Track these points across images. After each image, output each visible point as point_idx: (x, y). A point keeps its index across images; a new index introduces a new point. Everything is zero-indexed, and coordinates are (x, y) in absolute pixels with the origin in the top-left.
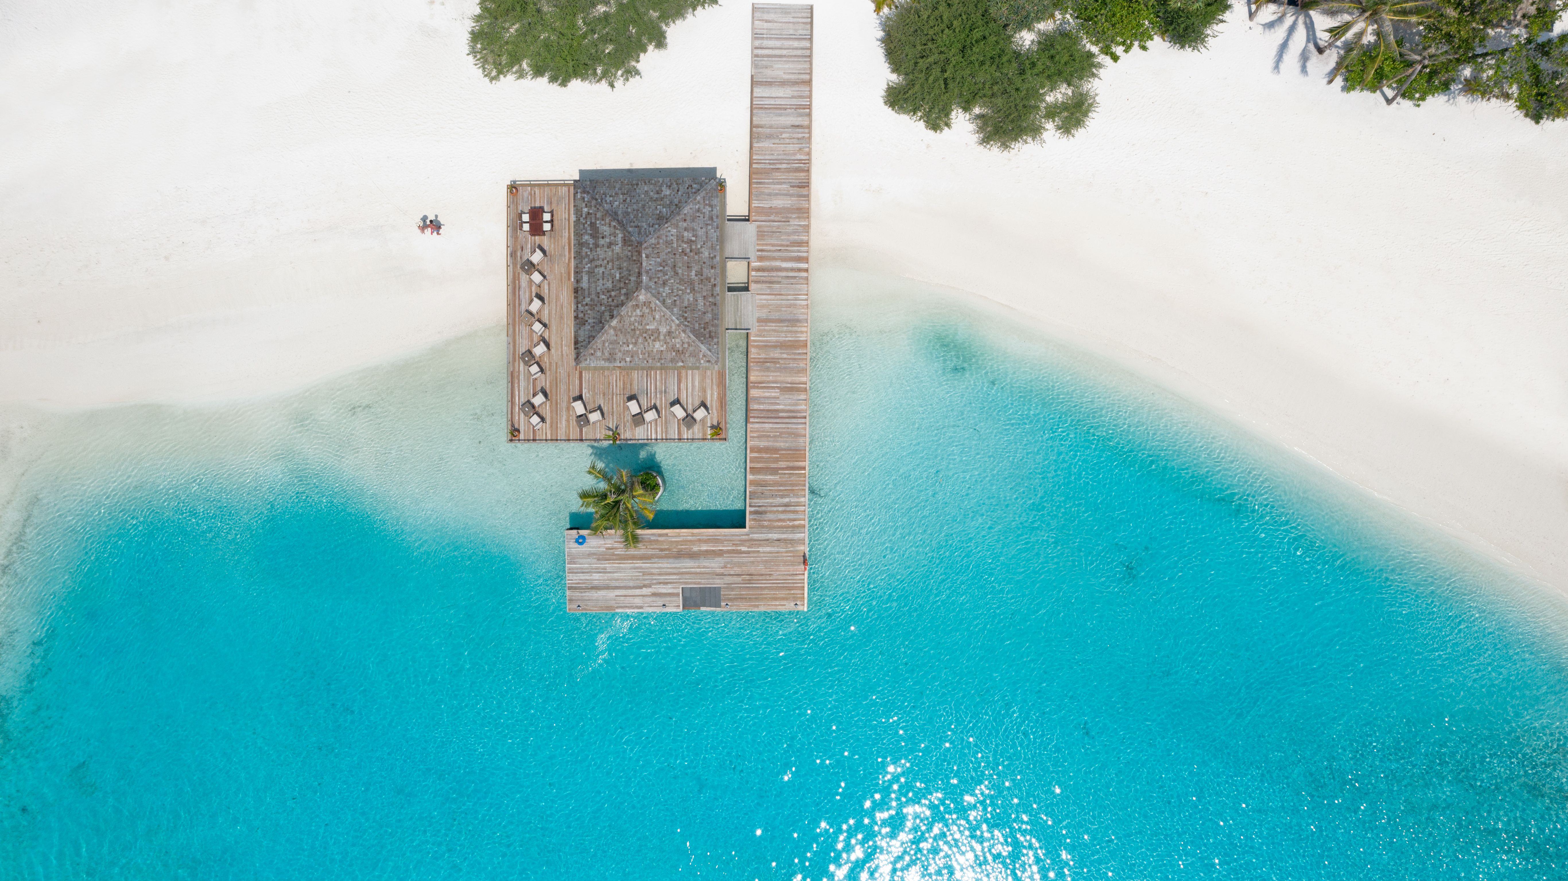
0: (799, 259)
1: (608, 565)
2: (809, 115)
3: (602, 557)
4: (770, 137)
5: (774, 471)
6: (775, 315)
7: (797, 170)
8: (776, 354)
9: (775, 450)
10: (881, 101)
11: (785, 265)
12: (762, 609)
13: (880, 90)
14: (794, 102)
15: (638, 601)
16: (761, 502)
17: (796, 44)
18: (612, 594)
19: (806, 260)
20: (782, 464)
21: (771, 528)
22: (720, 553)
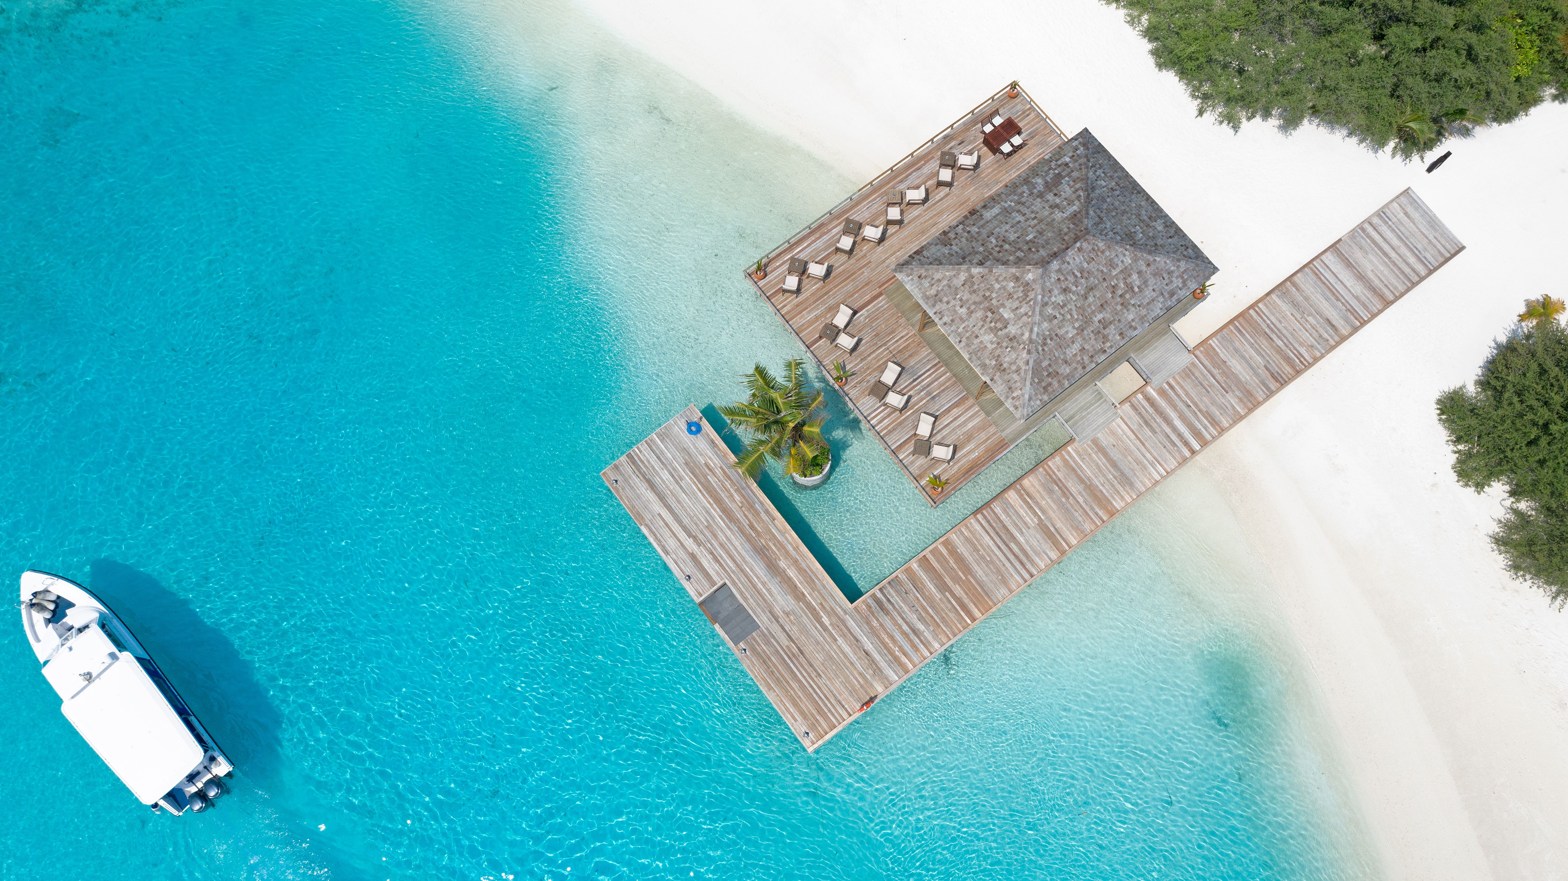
0: (1197, 435)
1: (688, 479)
2: (1356, 330)
3: (692, 466)
4: (1295, 305)
5: (943, 587)
6: (1115, 455)
7: (1288, 360)
8: (1074, 487)
9: (967, 569)
11: (1178, 423)
12: (771, 697)
13: (1450, 384)
14: (1354, 303)
15: (671, 543)
16: (896, 599)
17: (1412, 260)
18: (657, 507)
19: (1204, 443)
20: (958, 590)
21: (874, 633)
22: (799, 597)
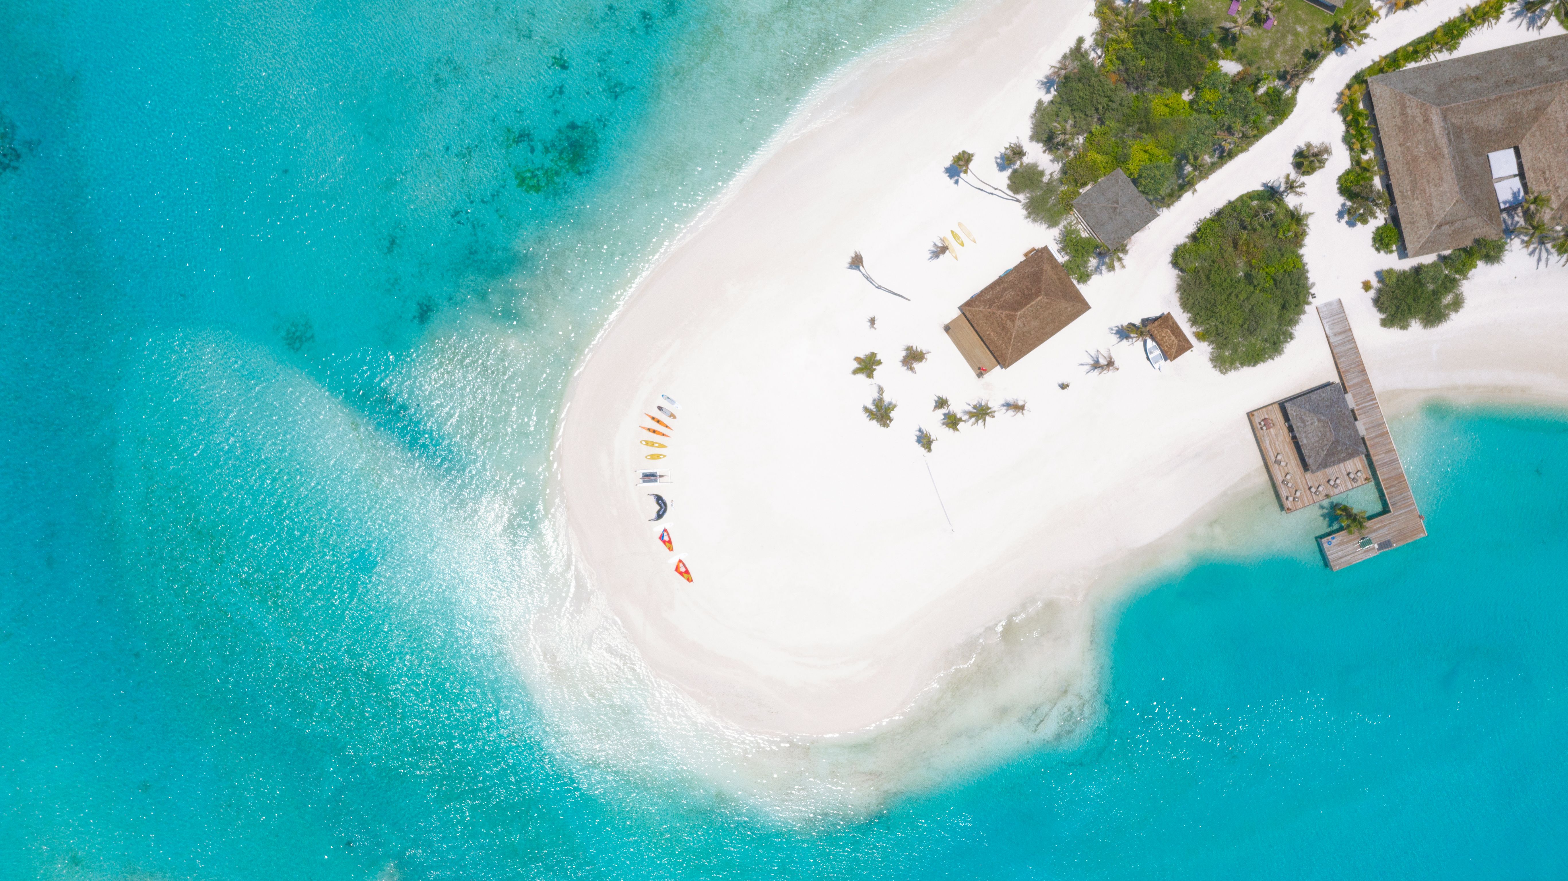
0: (1372, 400)
1: (1343, 547)
2: (1355, 342)
3: (1339, 545)
4: (1342, 356)
5: (1394, 486)
6: (1371, 425)
7: (1358, 365)
8: (1377, 440)
9: (1391, 478)
10: (1380, 326)
11: (1367, 404)
12: (1410, 541)
13: (1378, 322)
14: (1347, 339)
15: (1360, 556)
16: (1393, 500)
17: (1338, 316)
18: (1348, 558)
19: (1375, 399)
20: (1396, 482)
21: (1401, 509)
22: (1385, 526)
